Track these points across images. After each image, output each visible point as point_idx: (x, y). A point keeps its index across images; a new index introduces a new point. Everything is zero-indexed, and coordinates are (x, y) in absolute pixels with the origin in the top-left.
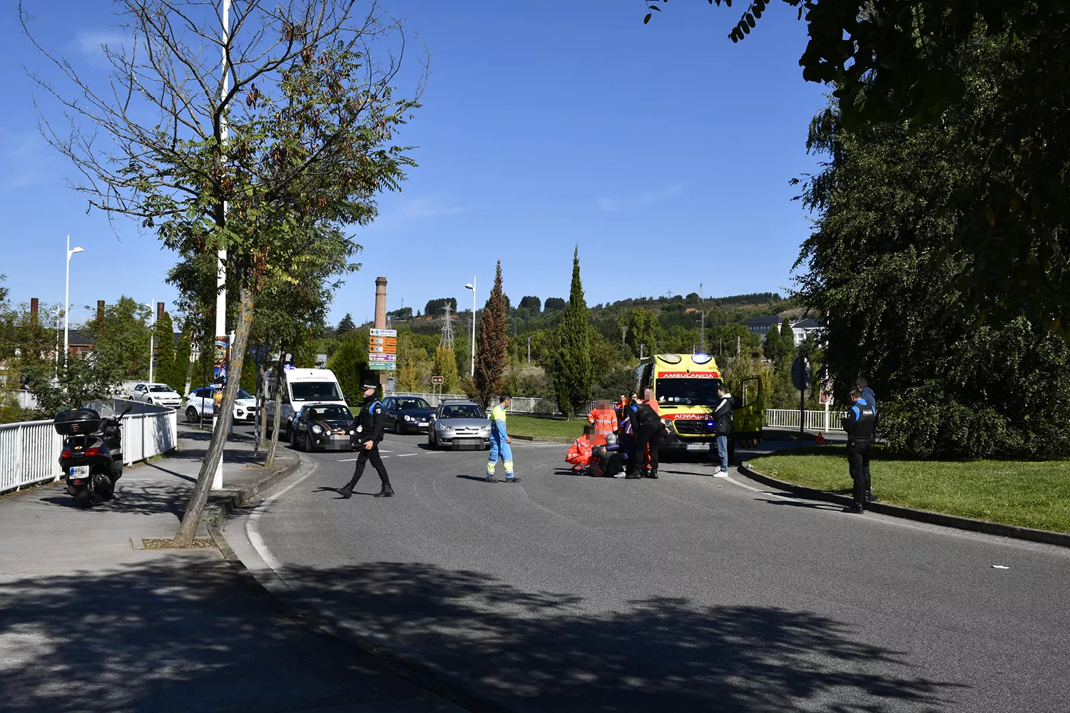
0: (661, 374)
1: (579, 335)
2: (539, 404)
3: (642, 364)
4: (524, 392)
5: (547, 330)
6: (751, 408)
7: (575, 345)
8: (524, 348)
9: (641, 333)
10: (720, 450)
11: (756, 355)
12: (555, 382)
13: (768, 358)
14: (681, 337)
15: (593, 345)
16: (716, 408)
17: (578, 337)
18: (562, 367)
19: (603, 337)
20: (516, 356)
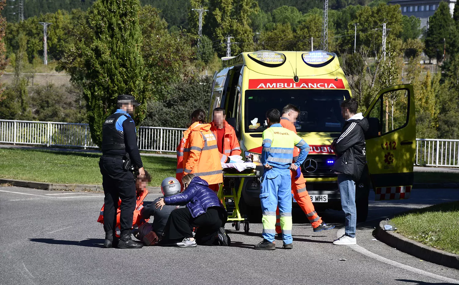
0: (252, 82)
1: (125, 20)
2: (63, 131)
3: (224, 66)
4: (37, 112)
5: (75, 11)
6: (396, 136)
7: (119, 36)
8: (37, 41)
9: (228, 19)
10: (344, 203)
11: (411, 53)
12: (86, 97)
13: (431, 57)
14: (292, 25)
15: (149, 37)
16: (339, 136)
17: (123, 22)
18: (98, 72)
19: (166, 24)
20: (23, 53)
